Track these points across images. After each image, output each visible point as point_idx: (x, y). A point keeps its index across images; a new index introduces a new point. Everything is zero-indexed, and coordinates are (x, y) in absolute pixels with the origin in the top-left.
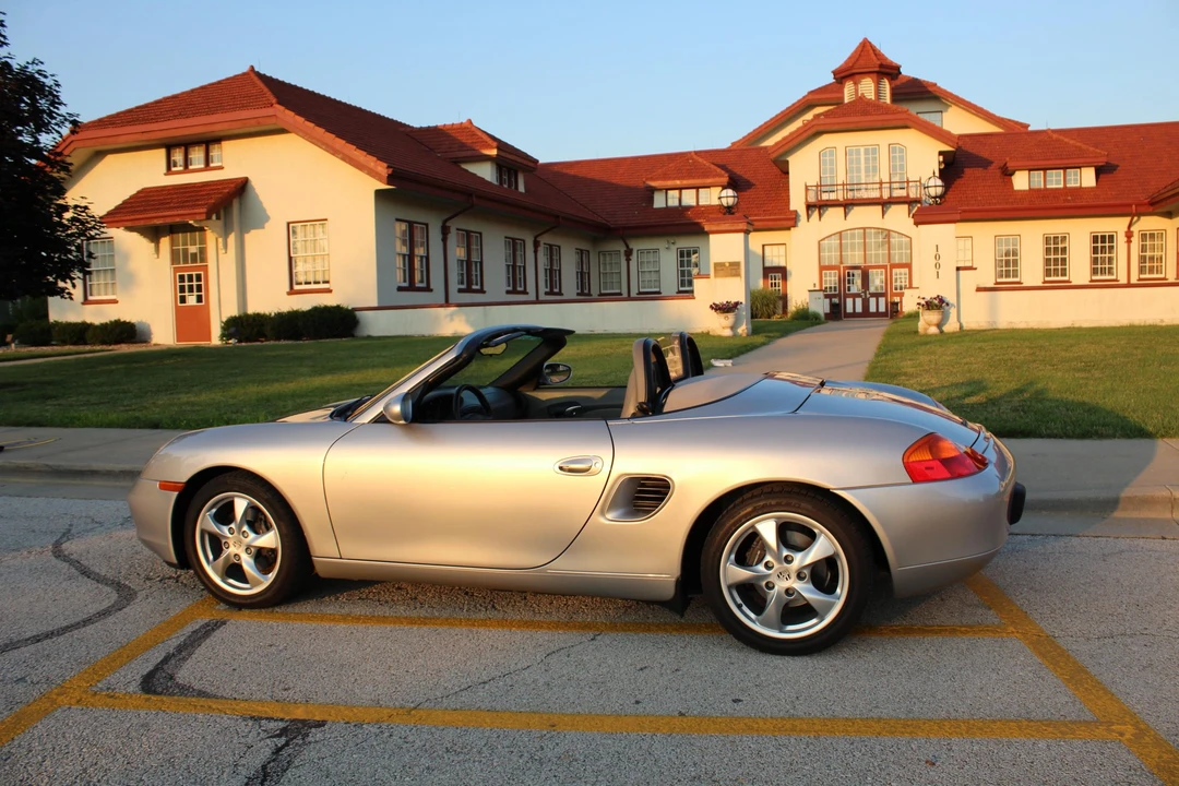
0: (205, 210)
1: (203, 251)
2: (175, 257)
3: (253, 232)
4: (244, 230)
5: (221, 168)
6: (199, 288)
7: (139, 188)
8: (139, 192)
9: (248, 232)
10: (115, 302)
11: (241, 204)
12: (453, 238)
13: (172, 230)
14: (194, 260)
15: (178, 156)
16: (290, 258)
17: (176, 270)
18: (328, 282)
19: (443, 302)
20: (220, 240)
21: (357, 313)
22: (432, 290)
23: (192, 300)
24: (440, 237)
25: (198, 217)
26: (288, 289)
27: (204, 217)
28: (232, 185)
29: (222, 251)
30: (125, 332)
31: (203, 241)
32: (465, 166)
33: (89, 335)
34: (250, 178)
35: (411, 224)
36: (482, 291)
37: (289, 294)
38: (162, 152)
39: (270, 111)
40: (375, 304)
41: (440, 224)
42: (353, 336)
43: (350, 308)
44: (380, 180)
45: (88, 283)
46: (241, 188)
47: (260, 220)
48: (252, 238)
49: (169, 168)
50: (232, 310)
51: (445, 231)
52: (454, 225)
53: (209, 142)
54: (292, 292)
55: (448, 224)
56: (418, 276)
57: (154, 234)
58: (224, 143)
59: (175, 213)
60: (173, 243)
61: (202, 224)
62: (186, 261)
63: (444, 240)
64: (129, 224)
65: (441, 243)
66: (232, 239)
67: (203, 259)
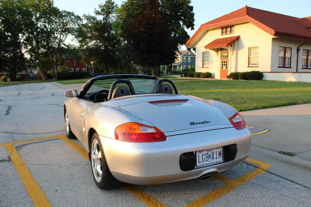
0: (226, 44)
1: (228, 55)
2: (221, 57)
3: (240, 50)
4: (238, 50)
5: (234, 33)
6: (226, 65)
8: (215, 40)
9: (239, 50)
10: (208, 67)
11: (238, 43)
12: (301, 52)
13: (221, 49)
14: (226, 58)
15: (224, 30)
16: (249, 57)
17: (221, 60)
18: (258, 64)
19: (295, 71)
20: (232, 52)
21: (263, 73)
22: (291, 68)
23: (224, 68)
25: (225, 46)
26: (247, 66)
27: (226, 46)
28: (235, 38)
29: (232, 55)
30: (209, 75)
31: (228, 53)
33: (201, 75)
34: (240, 36)
35: (285, 48)
37: (248, 67)
38: (221, 30)
39: (244, 17)
40: (270, 71)
41: (297, 48)
42: (262, 80)
43: (262, 72)
44: (272, 35)
45: (204, 63)
46: (238, 38)
47: (242, 48)
48: (240, 52)
49: (222, 34)
50: (233, 71)
51: (298, 50)
52: (301, 48)
53: (231, 26)
54: (249, 66)
55: (299, 48)
56: (287, 63)
57: (217, 50)
58: (235, 26)
59: (220, 45)
60: (221, 53)
61: (227, 48)
62: (224, 58)
63: (298, 53)
64: (210, 48)
65: (296, 54)
66: (235, 52)
67: (228, 57)
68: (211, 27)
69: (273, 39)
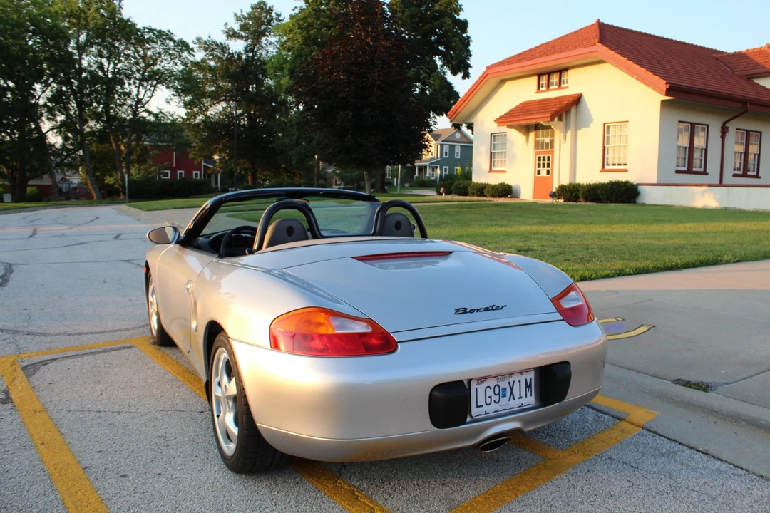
0: (549, 115)
1: (552, 141)
2: (537, 145)
3: (583, 129)
4: (577, 128)
5: (567, 87)
6: (548, 166)
7: (521, 101)
8: (521, 104)
9: (580, 129)
10: (504, 172)
11: (577, 111)
12: (731, 136)
13: (537, 127)
14: (547, 147)
15: (544, 80)
16: (604, 148)
17: (537, 153)
18: (625, 165)
19: (718, 182)
20: (562, 134)
21: (640, 187)
22: (707, 174)
23: (544, 173)
24: (720, 134)
25: (546, 120)
26: (600, 168)
27: (549, 119)
28: (571, 99)
29: (562, 142)
30: (506, 191)
31: (553, 135)
32: (756, 81)
33: (485, 191)
34: (583, 94)
35: (693, 125)
36: (757, 176)
37: (601, 171)
38: (536, 78)
39: (593, 48)
40: (655, 182)
41: (721, 125)
42: (635, 202)
43: (635, 183)
44: (661, 93)
45: (493, 160)
46: (577, 100)
47: (587, 122)
48: (581, 133)
49: (539, 88)
50: (566, 182)
51: (724, 130)
52: (732, 127)
53: (561, 71)
54: (603, 170)
55: (727, 125)
56: (697, 162)
57: (526, 129)
58: (569, 71)
59: (533, 117)
60: (537, 136)
61: (550, 124)
62: (542, 148)
63: (723, 137)
64: (509, 124)
65: (720, 140)
66: (569, 134)
67: (552, 147)
68: (511, 71)
69: (664, 103)
